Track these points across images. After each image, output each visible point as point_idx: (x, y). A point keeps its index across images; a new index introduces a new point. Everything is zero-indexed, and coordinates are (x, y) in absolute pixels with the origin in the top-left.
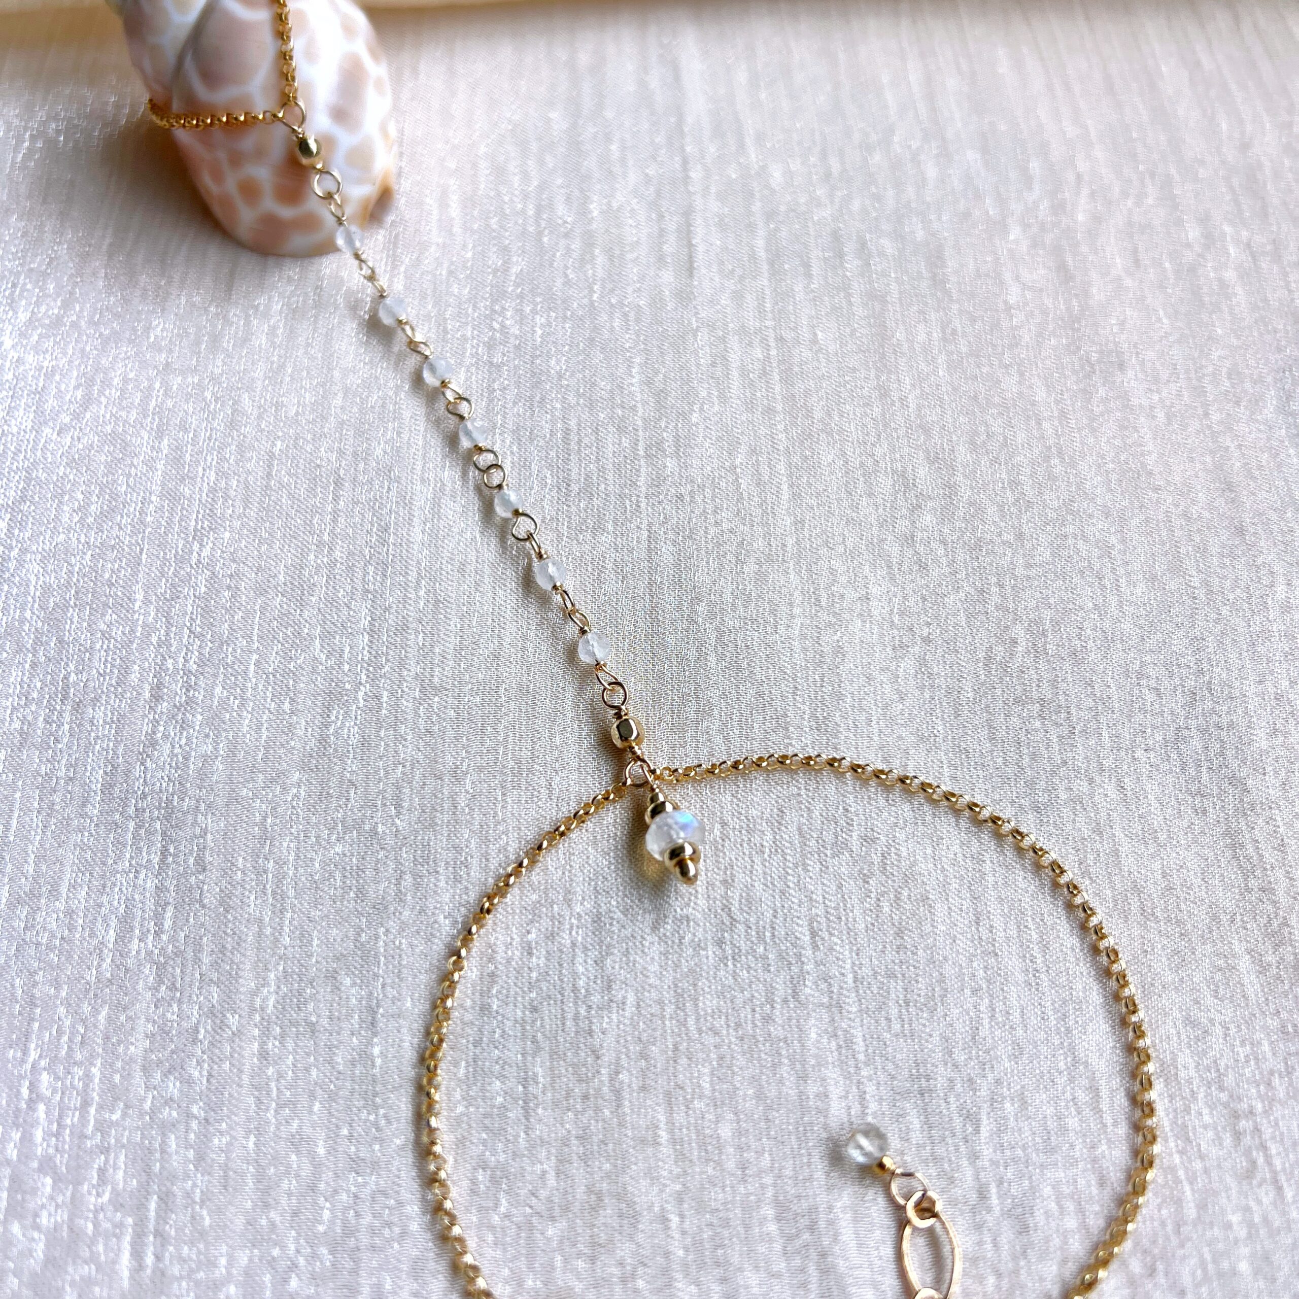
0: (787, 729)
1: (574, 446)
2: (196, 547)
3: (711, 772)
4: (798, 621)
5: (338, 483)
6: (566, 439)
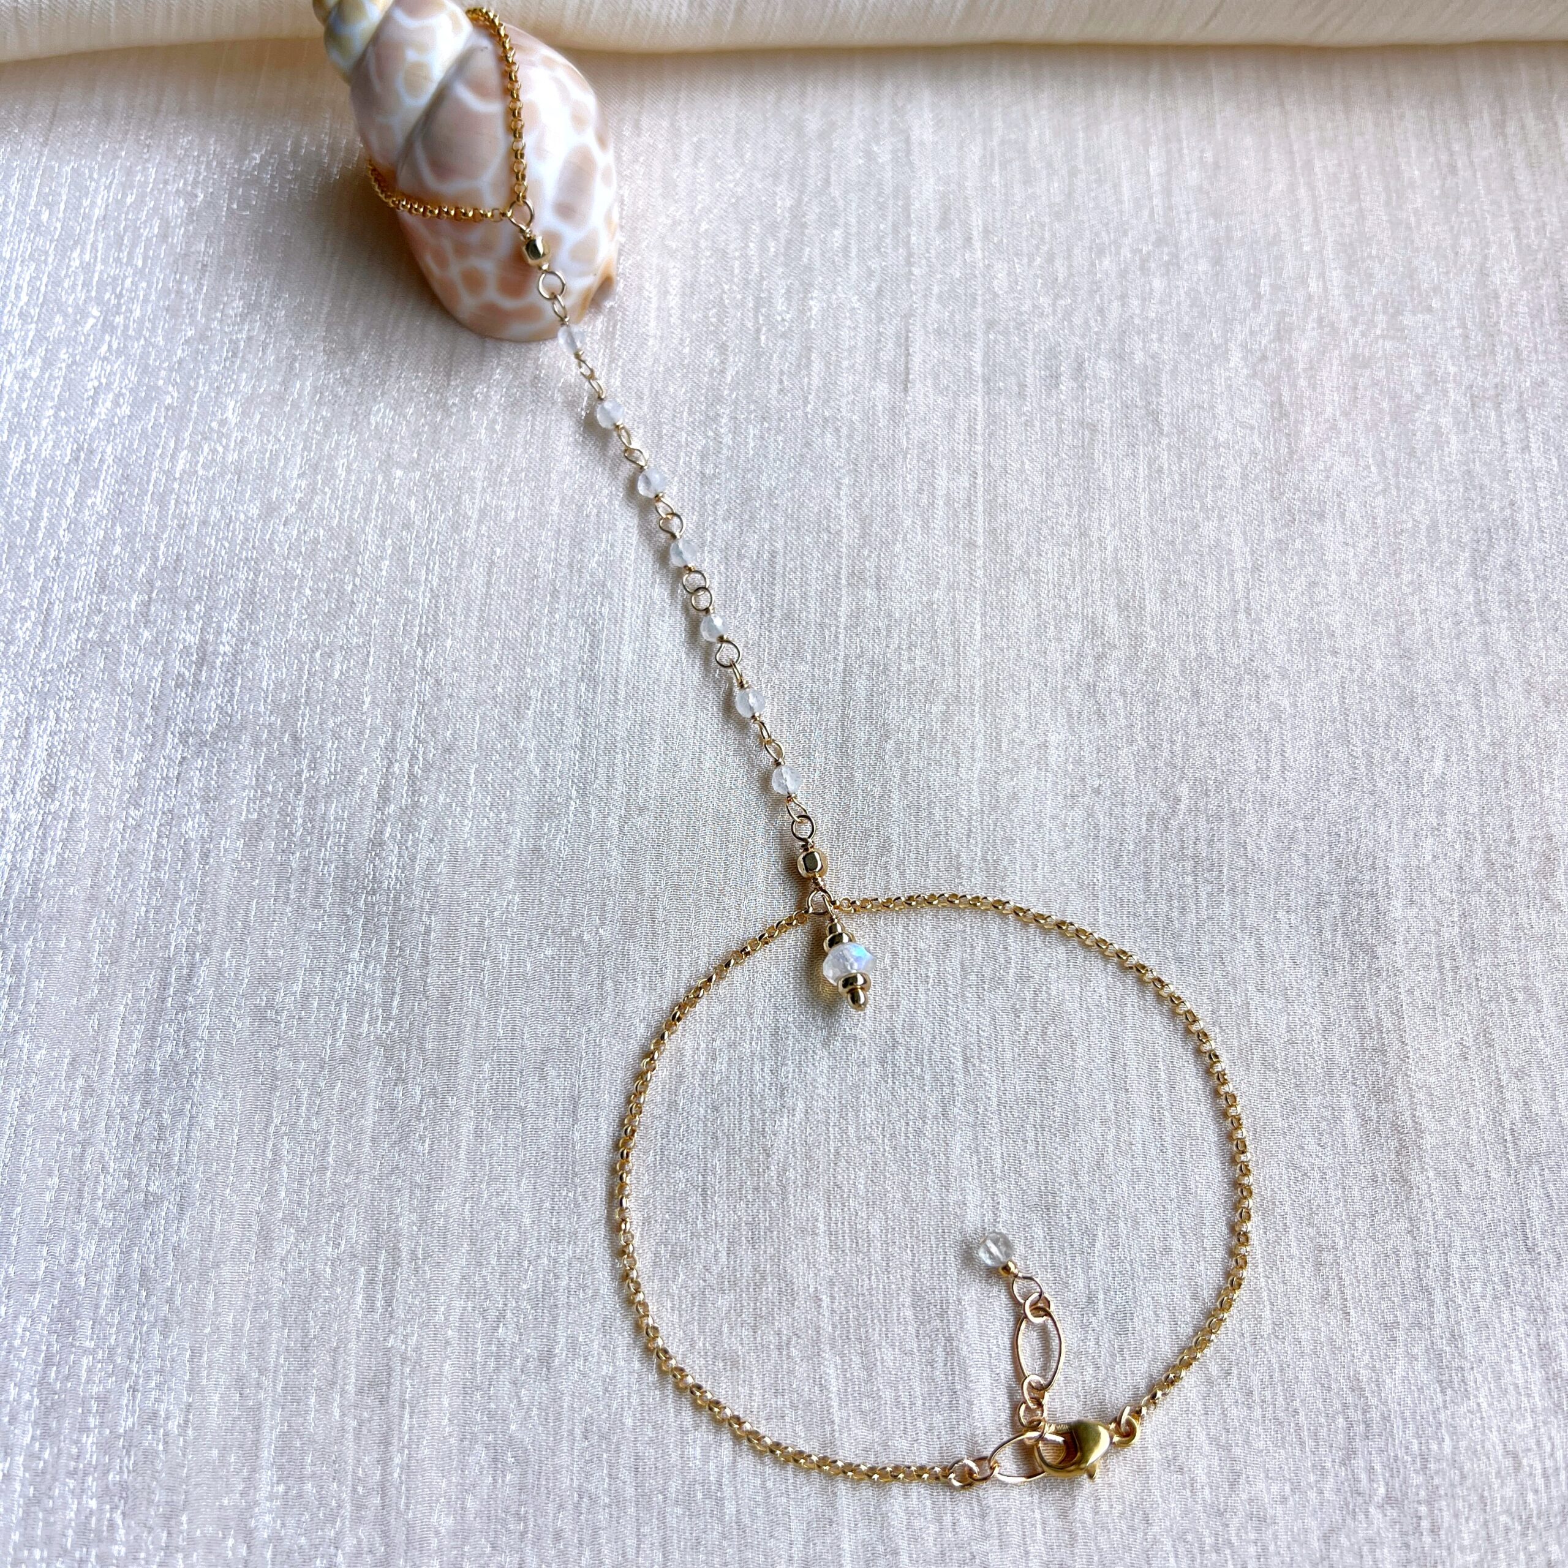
0: (959, 870)
1: (779, 569)
2: (420, 652)
3: (885, 905)
4: (978, 765)
5: (555, 594)
6: (772, 563)
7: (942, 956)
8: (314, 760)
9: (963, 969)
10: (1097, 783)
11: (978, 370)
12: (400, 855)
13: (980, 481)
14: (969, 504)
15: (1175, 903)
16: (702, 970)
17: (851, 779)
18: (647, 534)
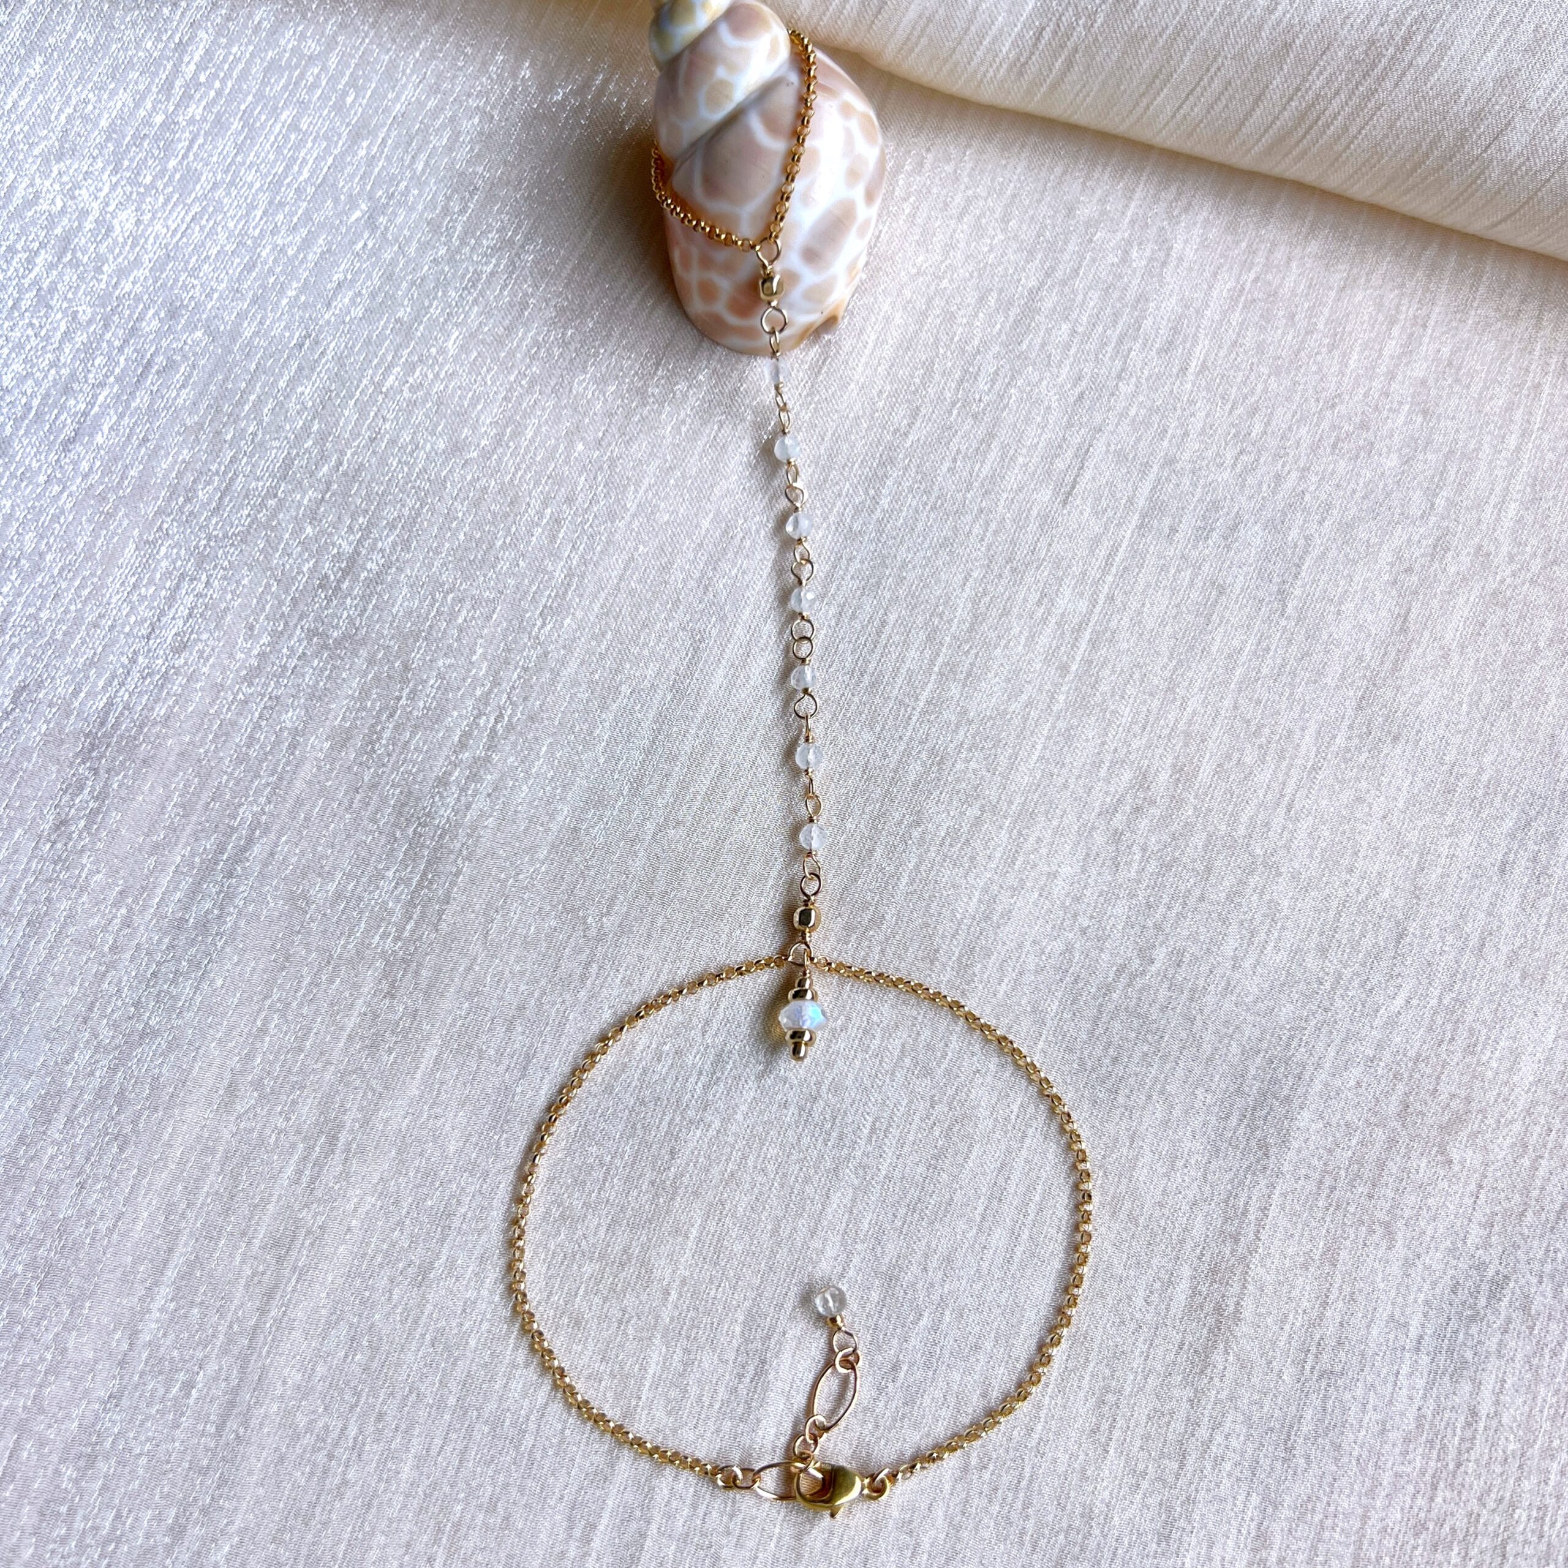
1: (883, 639)
3: (856, 975)
5: (676, 603)
6: (879, 631)
7: (888, 1033)
8: (414, 691)
9: (902, 1051)
10: (1086, 924)
11: (1141, 502)
12: (458, 800)
13: (1098, 609)
14: (1079, 629)
15: (1111, 1051)
16: (678, 980)
17: (871, 852)
18: (779, 570)
